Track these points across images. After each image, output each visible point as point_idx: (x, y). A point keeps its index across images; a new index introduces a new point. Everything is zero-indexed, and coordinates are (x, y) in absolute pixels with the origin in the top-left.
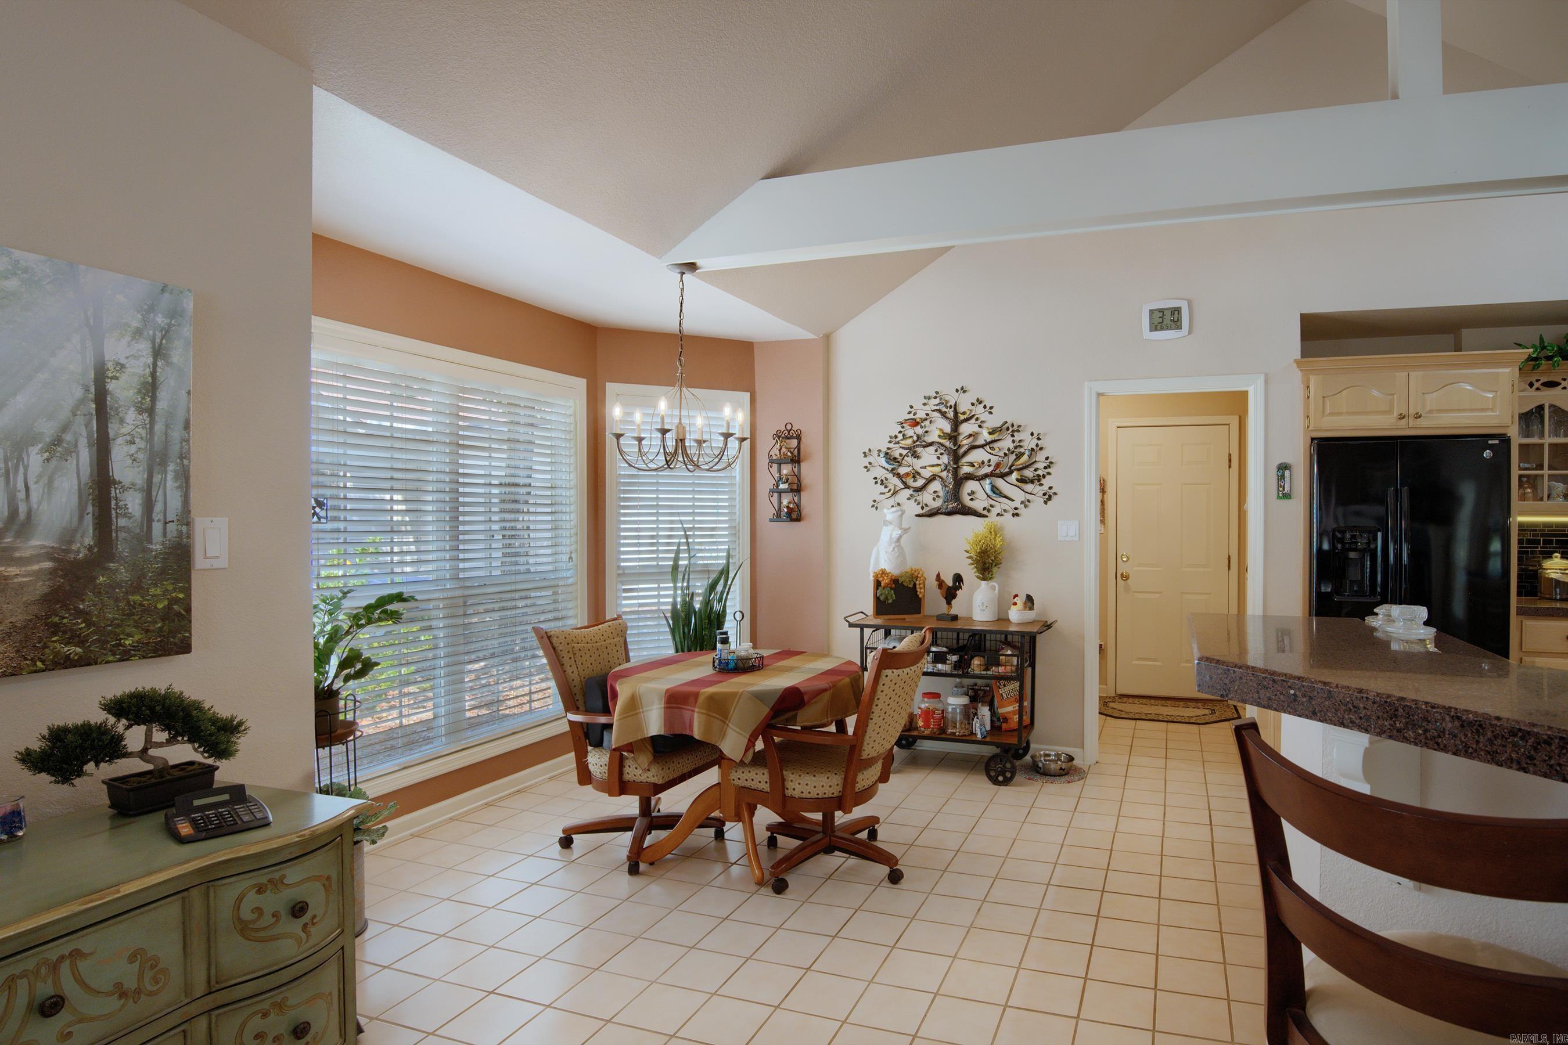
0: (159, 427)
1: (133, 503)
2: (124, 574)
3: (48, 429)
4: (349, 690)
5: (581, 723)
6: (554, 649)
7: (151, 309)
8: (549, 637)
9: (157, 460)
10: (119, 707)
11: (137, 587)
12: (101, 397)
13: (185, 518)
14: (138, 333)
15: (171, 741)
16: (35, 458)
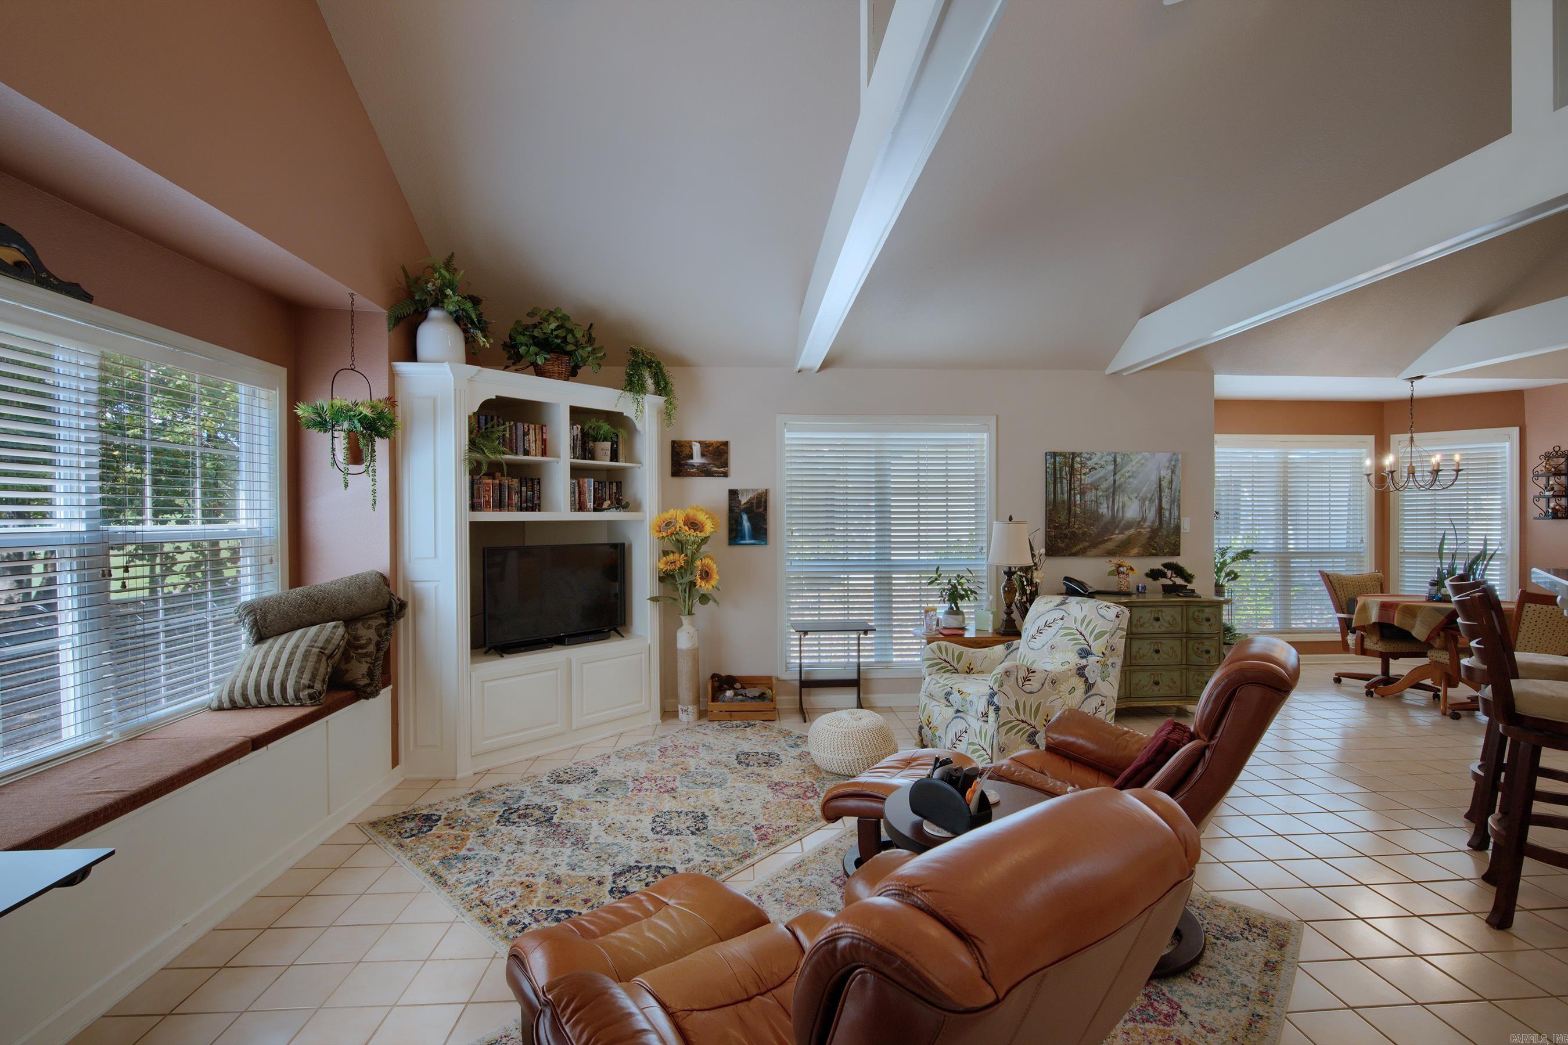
0: (1173, 493)
1: (1167, 514)
2: (1165, 533)
3: (1149, 496)
4: (1228, 585)
5: (1345, 618)
6: (1331, 582)
7: (1171, 461)
8: (1328, 576)
9: (1172, 502)
10: (1166, 566)
11: (1167, 536)
12: (1160, 485)
13: (1179, 518)
14: (1168, 467)
15: (1176, 577)
16: (1147, 503)
